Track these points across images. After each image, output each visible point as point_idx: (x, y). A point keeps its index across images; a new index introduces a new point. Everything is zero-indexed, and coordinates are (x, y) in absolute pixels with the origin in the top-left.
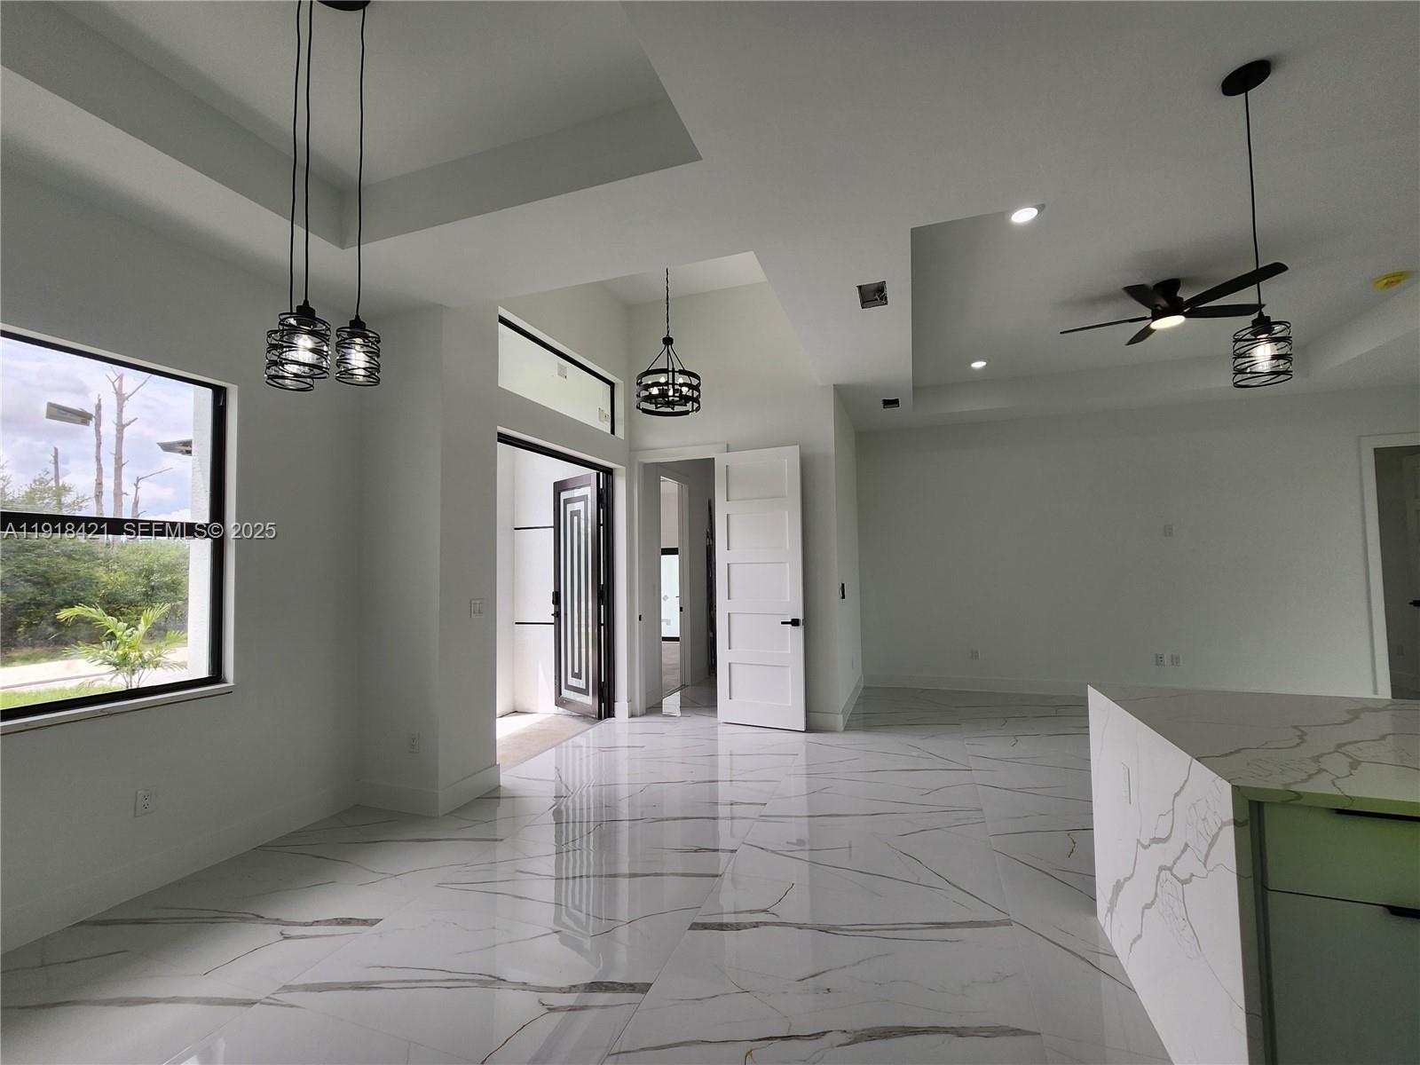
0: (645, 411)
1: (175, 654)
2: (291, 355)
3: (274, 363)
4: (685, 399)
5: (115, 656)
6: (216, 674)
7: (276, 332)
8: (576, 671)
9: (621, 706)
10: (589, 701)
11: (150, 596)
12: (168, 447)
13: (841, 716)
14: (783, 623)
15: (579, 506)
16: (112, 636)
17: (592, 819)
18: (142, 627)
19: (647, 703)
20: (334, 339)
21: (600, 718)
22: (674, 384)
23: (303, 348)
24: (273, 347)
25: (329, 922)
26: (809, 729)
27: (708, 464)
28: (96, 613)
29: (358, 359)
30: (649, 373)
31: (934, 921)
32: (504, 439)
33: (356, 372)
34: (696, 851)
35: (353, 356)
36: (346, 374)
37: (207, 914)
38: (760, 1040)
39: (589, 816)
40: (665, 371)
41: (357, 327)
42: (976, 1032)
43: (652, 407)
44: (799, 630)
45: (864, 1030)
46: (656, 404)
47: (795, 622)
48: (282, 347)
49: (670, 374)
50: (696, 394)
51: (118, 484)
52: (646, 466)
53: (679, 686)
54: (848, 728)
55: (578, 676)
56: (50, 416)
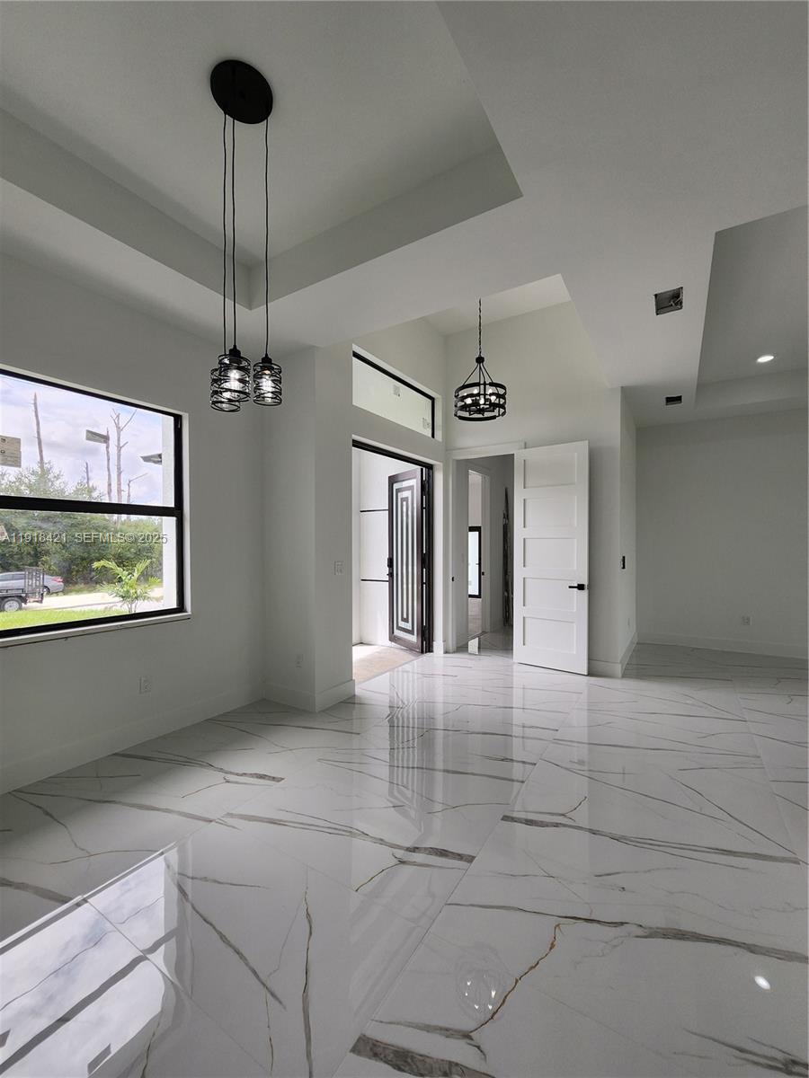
0: (461, 418)
1: (156, 592)
2: (226, 385)
3: (215, 393)
4: (493, 406)
5: (122, 591)
6: (181, 607)
7: (216, 370)
8: (405, 616)
9: (438, 644)
10: (414, 638)
11: (139, 555)
12: (147, 459)
13: (620, 666)
14: (570, 587)
15: (406, 494)
16: (120, 580)
17: (416, 726)
18: (136, 575)
19: (457, 643)
20: (252, 373)
21: (422, 652)
22: (485, 395)
23: (234, 380)
24: (215, 381)
25: (252, 775)
26: (590, 674)
27: (508, 460)
28: (111, 565)
29: (267, 385)
30: (464, 387)
31: (720, 848)
32: (357, 444)
33: (266, 395)
34: (503, 760)
35: (264, 384)
36: (261, 397)
37: (180, 759)
38: (566, 917)
39: (414, 723)
40: (478, 384)
41: (267, 363)
42: (768, 951)
43: (466, 414)
44: (585, 593)
45: (658, 928)
46: (470, 411)
47: (581, 587)
48: (221, 380)
49: (482, 387)
50: (502, 401)
51: (119, 484)
52: (458, 461)
53: (480, 632)
54: (624, 676)
55: (406, 620)
56: (88, 439)
